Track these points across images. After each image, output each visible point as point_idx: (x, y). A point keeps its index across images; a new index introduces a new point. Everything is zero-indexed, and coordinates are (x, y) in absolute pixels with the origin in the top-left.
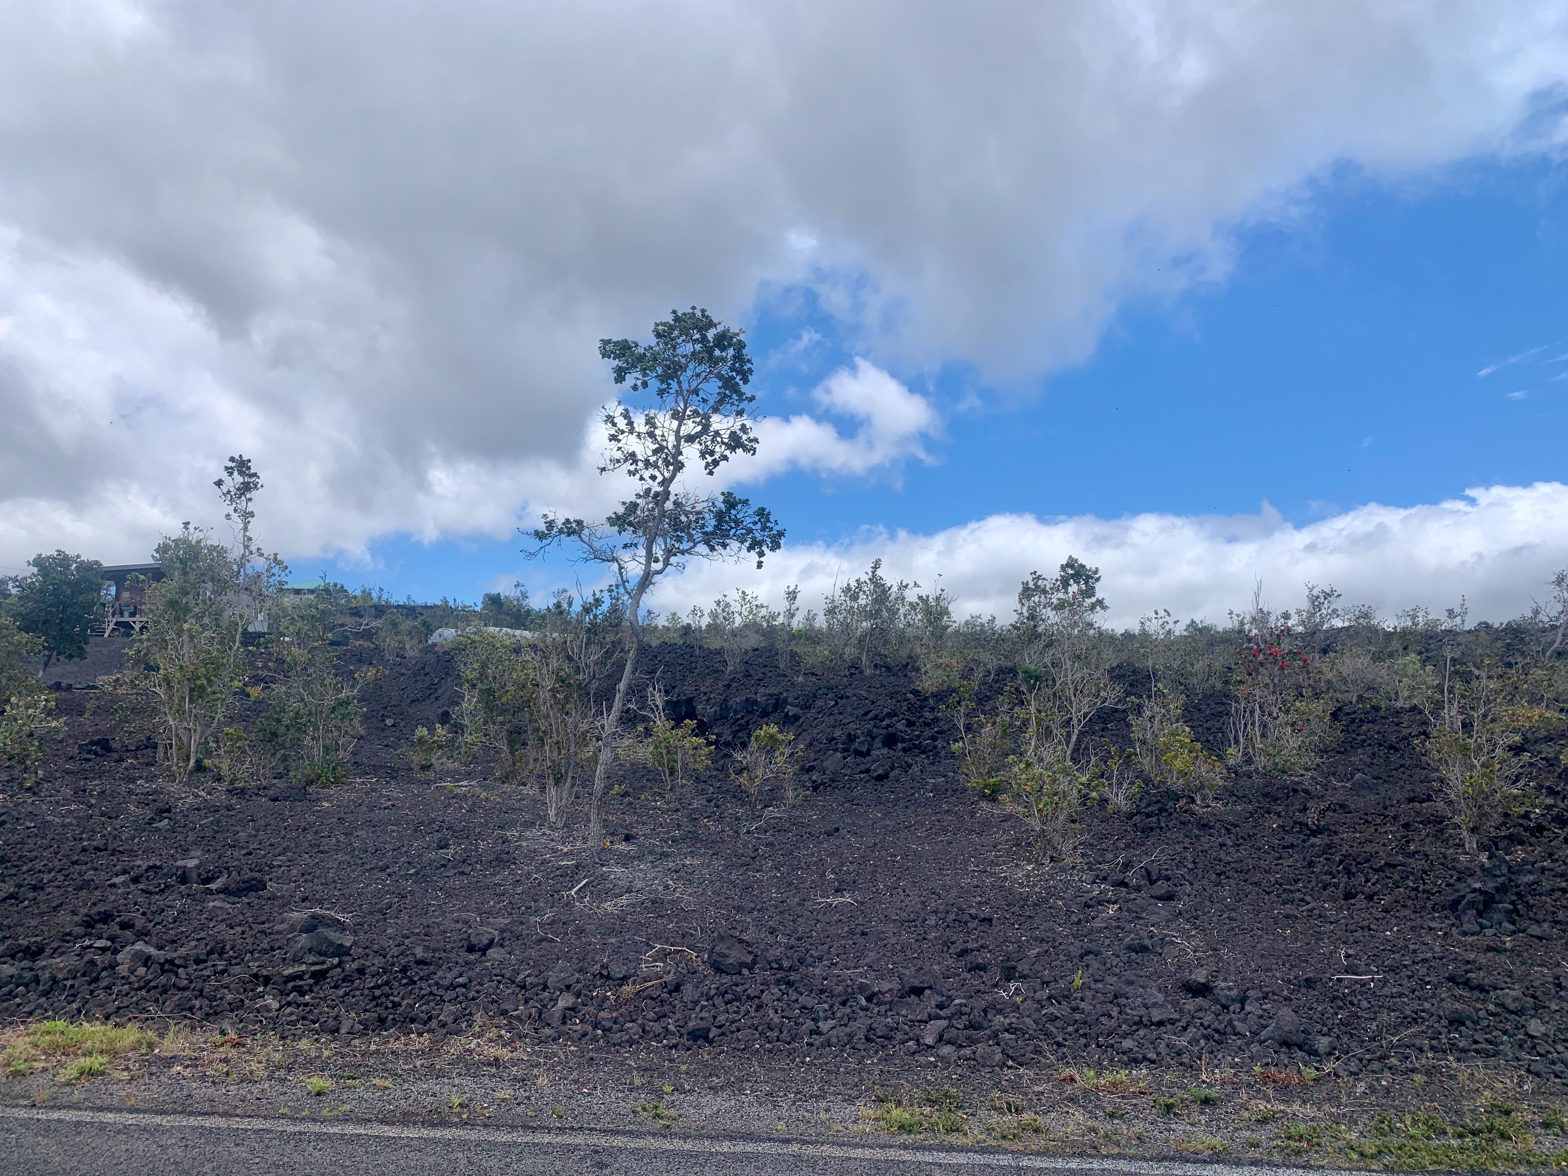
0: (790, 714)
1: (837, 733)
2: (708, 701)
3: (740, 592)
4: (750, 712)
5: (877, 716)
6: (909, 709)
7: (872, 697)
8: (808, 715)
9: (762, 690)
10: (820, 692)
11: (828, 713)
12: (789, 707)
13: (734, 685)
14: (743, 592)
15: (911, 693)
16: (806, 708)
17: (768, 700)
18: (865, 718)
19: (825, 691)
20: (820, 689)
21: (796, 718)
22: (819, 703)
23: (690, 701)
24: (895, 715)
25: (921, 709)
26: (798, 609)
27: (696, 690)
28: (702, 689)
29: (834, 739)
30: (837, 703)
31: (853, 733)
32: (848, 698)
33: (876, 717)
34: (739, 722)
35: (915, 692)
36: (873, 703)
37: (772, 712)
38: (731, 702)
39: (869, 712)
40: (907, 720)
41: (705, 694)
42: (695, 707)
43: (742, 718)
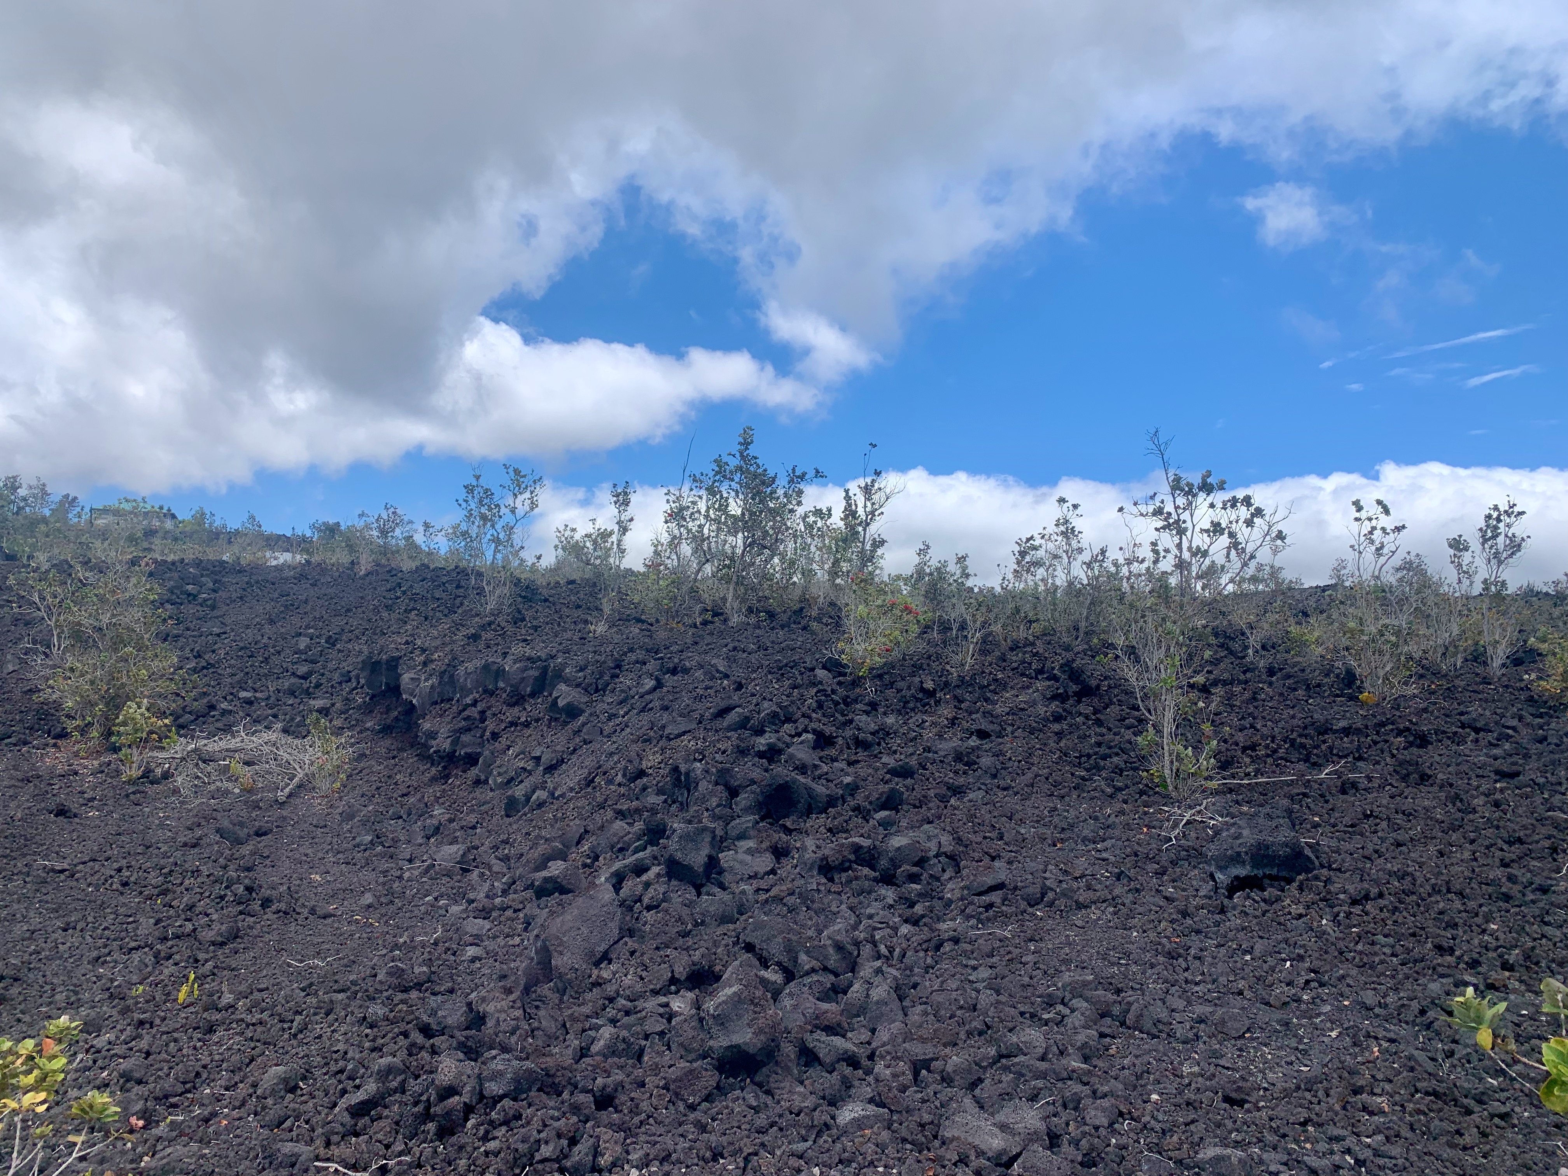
0: (561, 703)
1: (652, 759)
2: (425, 664)
3: (511, 470)
4: (492, 694)
5: (747, 719)
6: (820, 706)
7: (739, 673)
8: (601, 706)
9: (517, 649)
10: (632, 657)
11: (639, 705)
12: (563, 687)
13: (486, 635)
14: (517, 472)
15: (824, 667)
16: (597, 690)
17: (526, 669)
18: (716, 723)
19: (640, 655)
20: (631, 650)
21: (573, 712)
22: (626, 681)
23: (393, 664)
24: (789, 720)
25: (847, 704)
26: (631, 520)
27: (407, 643)
28: (419, 642)
29: (641, 774)
30: (659, 685)
31: (683, 768)
32: (686, 671)
33: (743, 724)
34: (466, 713)
35: (835, 667)
36: (739, 686)
37: (533, 695)
38: (461, 670)
39: (728, 710)
40: (815, 732)
41: (424, 650)
42: (401, 675)
43: (475, 703)
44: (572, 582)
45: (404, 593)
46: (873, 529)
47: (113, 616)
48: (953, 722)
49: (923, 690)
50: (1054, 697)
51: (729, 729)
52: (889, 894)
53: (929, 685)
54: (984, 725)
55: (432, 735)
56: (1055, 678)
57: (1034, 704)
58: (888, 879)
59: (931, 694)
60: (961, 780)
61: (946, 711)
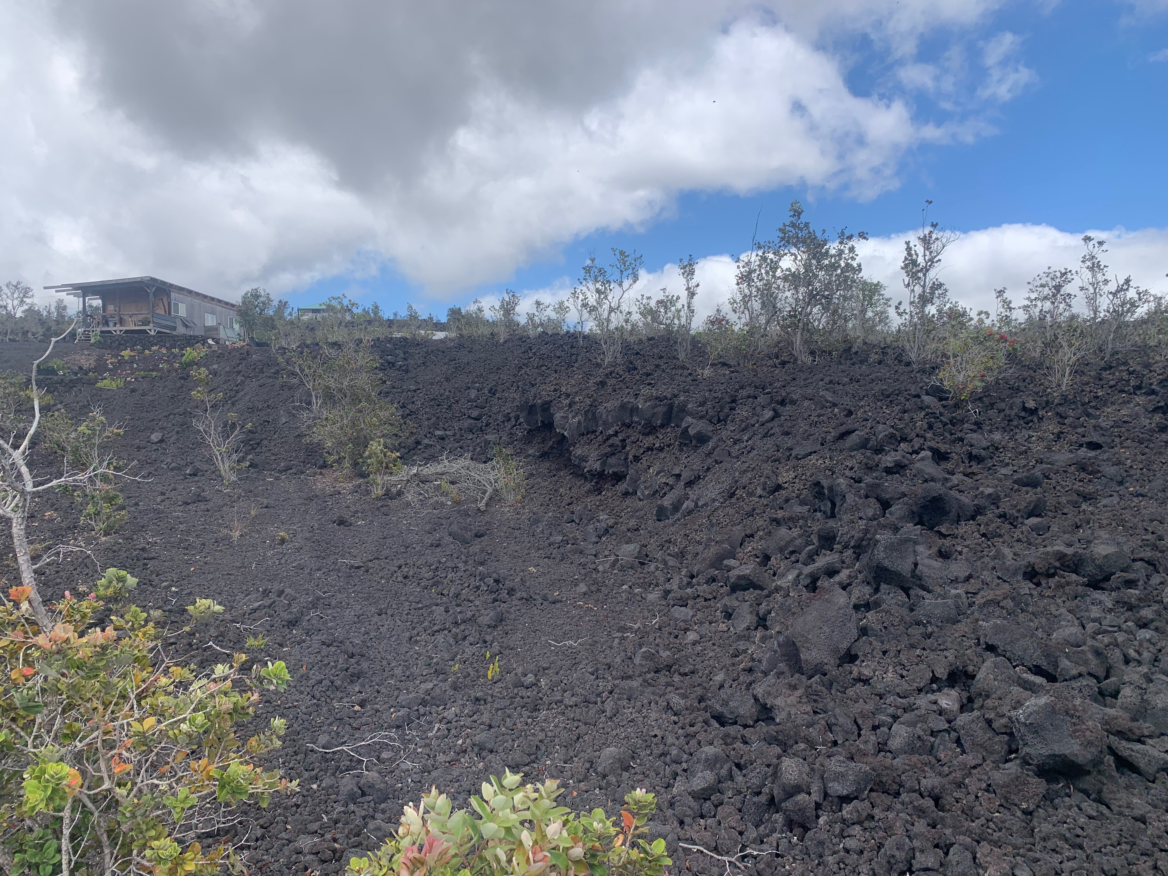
0: (692, 432)
1: (785, 476)
2: (570, 406)
3: (617, 252)
4: (629, 426)
5: (867, 440)
6: (930, 427)
7: (847, 402)
8: (724, 434)
9: (645, 391)
10: (744, 393)
11: (762, 431)
12: (689, 419)
13: (611, 382)
14: (622, 253)
15: (927, 394)
16: (719, 421)
17: (656, 406)
18: (840, 444)
19: (750, 391)
20: (742, 388)
21: (702, 439)
22: (742, 412)
23: (546, 407)
24: (904, 439)
25: (953, 425)
26: (698, 285)
27: (555, 390)
28: (563, 389)
29: (779, 487)
30: (777, 415)
31: (825, 483)
32: (793, 402)
33: (864, 445)
34: (610, 441)
35: (939, 393)
36: (850, 413)
37: (662, 426)
38: (601, 409)
39: (849, 433)
40: (931, 449)
41: (568, 396)
42: (553, 415)
43: (616, 434)
44: (652, 339)
45: (535, 354)
46: (932, 274)
47: (351, 380)
48: (1059, 436)
49: (1024, 409)
50: (1156, 410)
51: (851, 449)
52: (1106, 598)
53: (1031, 404)
54: (1096, 438)
55: (584, 459)
56: (1153, 392)
57: (1137, 416)
58: (1095, 584)
59: (1033, 412)
60: (1091, 488)
61: (1051, 427)
